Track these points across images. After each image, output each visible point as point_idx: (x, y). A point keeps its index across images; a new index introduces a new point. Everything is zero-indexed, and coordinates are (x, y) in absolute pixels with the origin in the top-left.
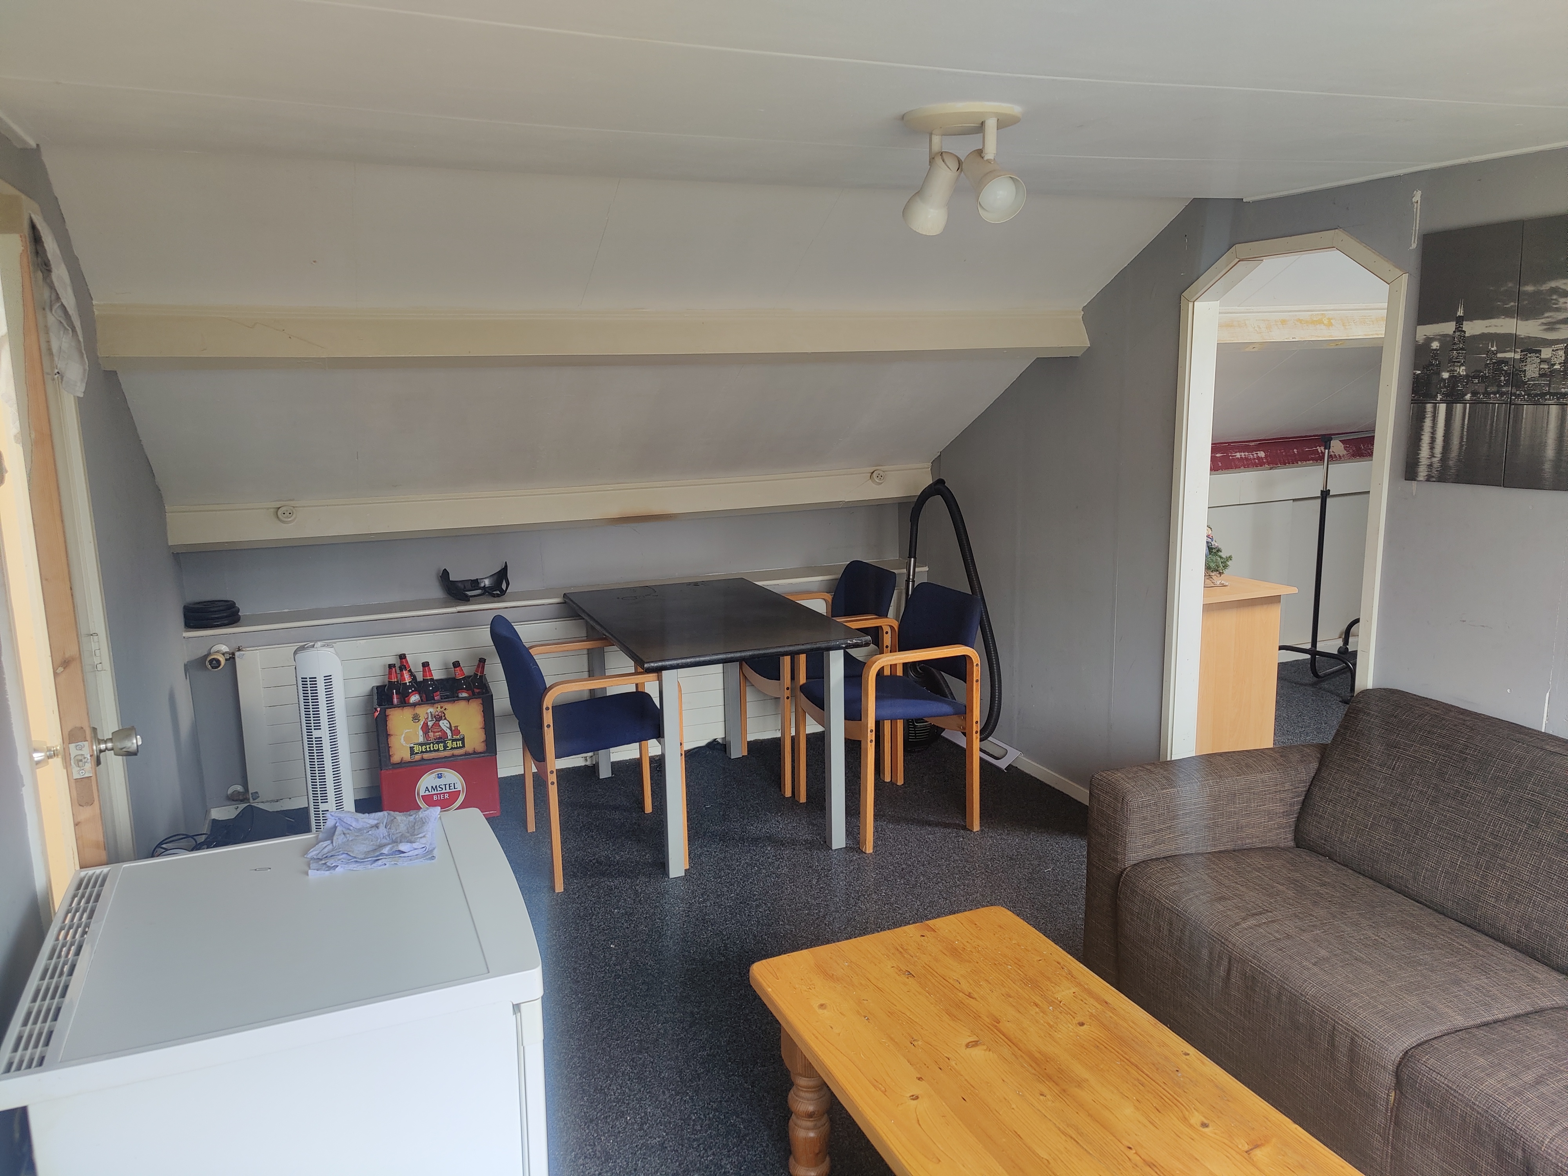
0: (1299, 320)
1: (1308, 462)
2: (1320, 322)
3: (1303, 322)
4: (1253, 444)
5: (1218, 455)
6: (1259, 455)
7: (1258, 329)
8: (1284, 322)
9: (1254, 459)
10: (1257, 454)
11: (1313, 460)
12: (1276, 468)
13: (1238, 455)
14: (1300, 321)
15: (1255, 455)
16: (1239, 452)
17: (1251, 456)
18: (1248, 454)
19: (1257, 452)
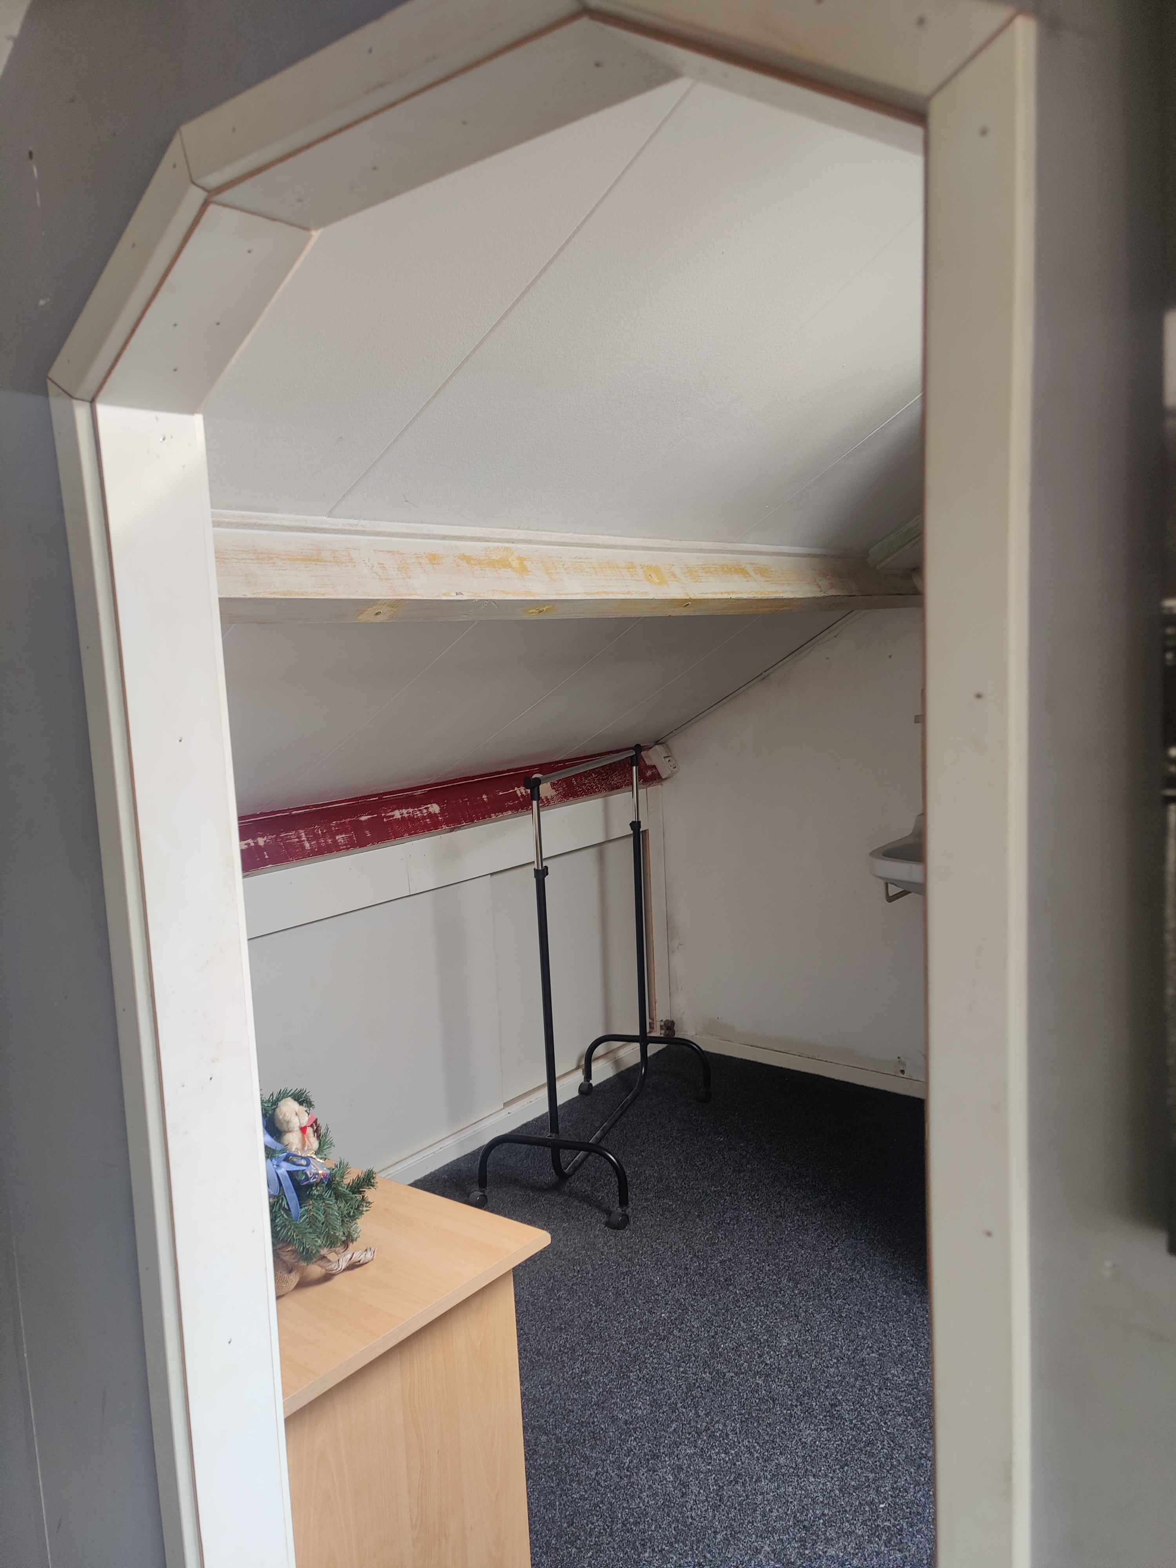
0: (465, 556)
1: (505, 814)
2: (505, 564)
3: (472, 562)
4: (419, 792)
5: (363, 818)
6: (431, 810)
7: (380, 571)
8: (434, 559)
9: (424, 818)
10: (427, 808)
11: (511, 810)
12: (459, 828)
13: (397, 814)
14: (467, 559)
15: (425, 811)
16: (399, 809)
17: (418, 813)
18: (412, 810)
19: (427, 806)
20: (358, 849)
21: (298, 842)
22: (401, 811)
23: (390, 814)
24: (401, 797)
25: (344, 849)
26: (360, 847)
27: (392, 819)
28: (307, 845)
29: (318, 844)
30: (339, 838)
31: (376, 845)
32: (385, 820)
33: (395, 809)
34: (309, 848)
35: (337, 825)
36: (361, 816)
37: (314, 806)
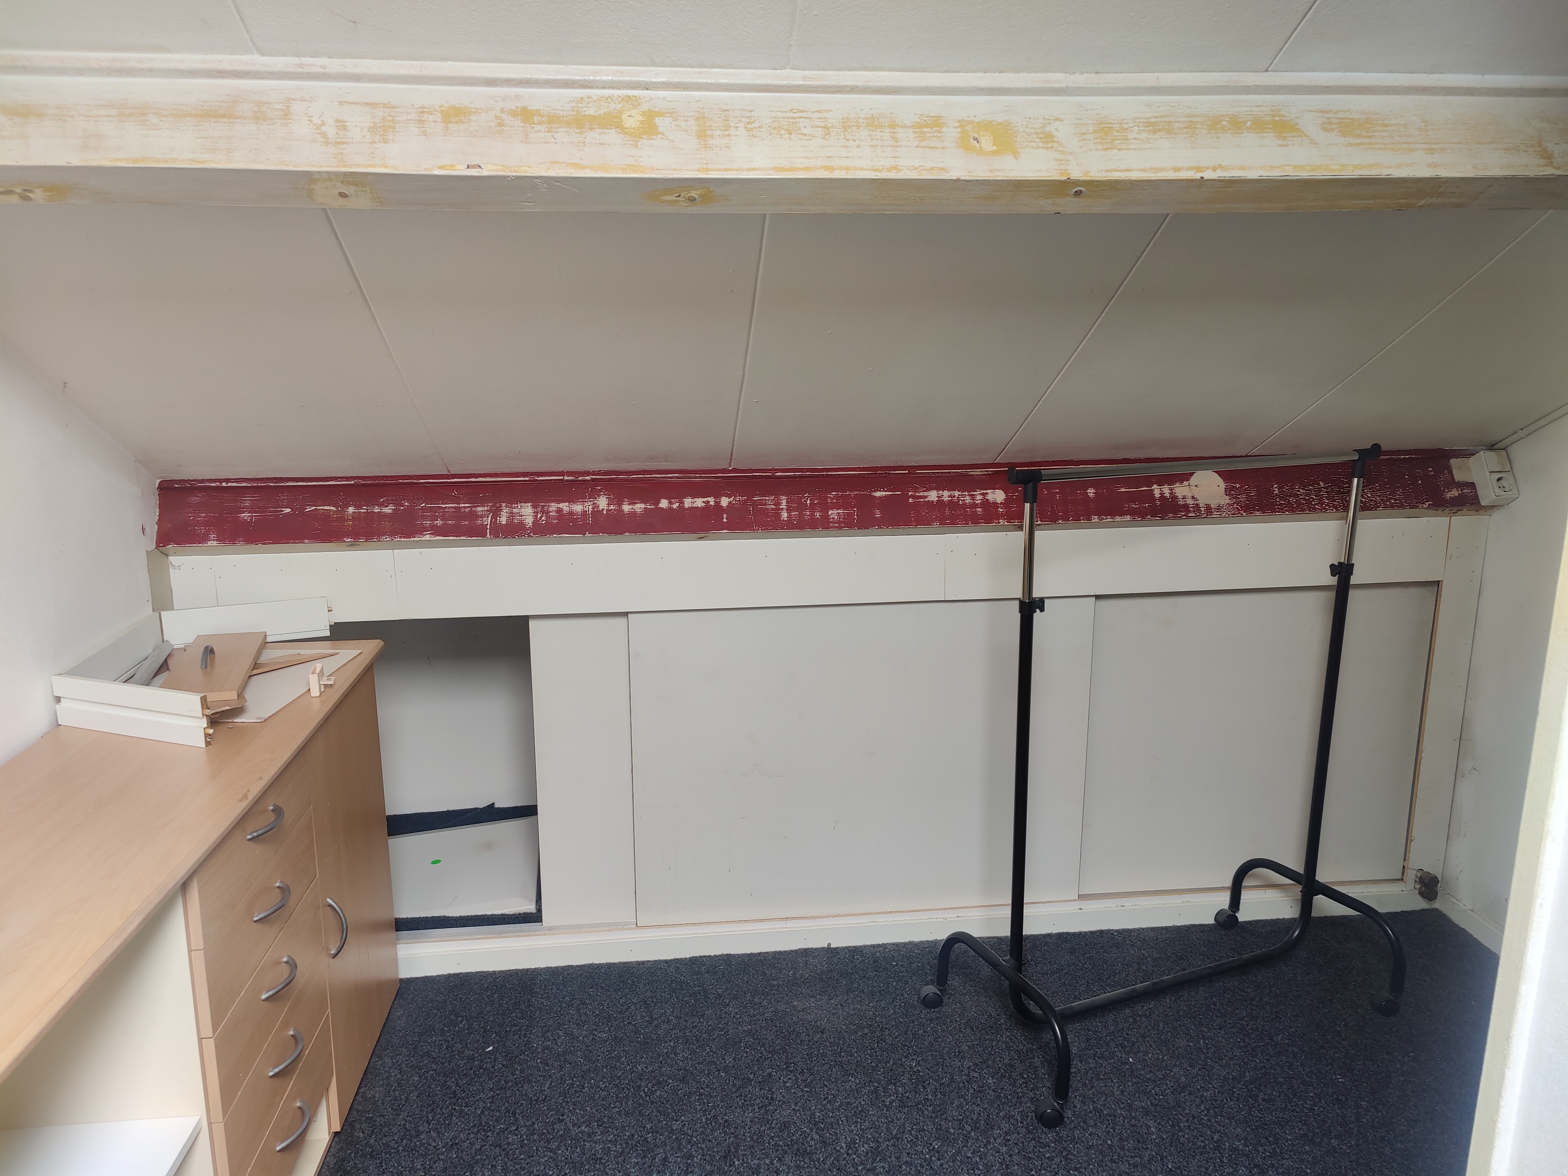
0: (525, 110)
1: (1118, 519)
2: (611, 122)
3: (536, 118)
4: (978, 472)
5: (878, 494)
6: (990, 497)
8: (455, 115)
9: (974, 506)
10: (984, 494)
13: (933, 496)
15: (980, 497)
16: (938, 489)
17: (968, 498)
18: (960, 493)
19: (985, 491)
20: (856, 531)
21: (773, 509)
22: (941, 492)
23: (922, 494)
24: (948, 475)
25: (834, 527)
26: (858, 529)
27: (922, 500)
28: (785, 515)
29: (801, 515)
30: (833, 513)
31: (885, 530)
32: (910, 500)
33: (932, 489)
34: (786, 519)
35: (836, 497)
36: (875, 491)
37: (809, 470)
